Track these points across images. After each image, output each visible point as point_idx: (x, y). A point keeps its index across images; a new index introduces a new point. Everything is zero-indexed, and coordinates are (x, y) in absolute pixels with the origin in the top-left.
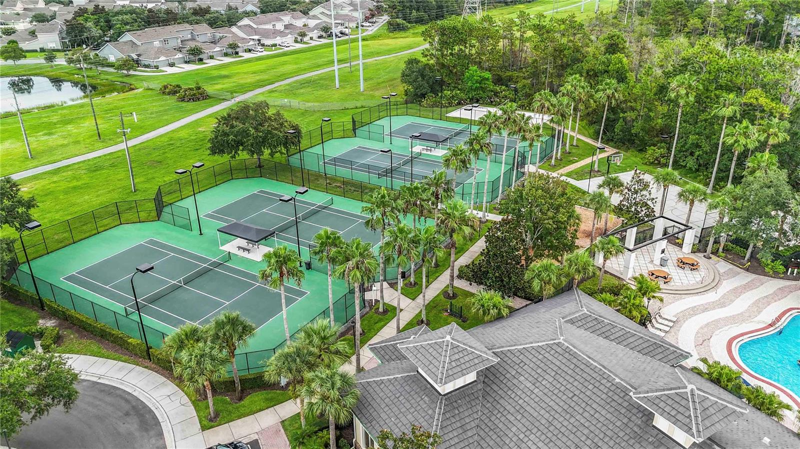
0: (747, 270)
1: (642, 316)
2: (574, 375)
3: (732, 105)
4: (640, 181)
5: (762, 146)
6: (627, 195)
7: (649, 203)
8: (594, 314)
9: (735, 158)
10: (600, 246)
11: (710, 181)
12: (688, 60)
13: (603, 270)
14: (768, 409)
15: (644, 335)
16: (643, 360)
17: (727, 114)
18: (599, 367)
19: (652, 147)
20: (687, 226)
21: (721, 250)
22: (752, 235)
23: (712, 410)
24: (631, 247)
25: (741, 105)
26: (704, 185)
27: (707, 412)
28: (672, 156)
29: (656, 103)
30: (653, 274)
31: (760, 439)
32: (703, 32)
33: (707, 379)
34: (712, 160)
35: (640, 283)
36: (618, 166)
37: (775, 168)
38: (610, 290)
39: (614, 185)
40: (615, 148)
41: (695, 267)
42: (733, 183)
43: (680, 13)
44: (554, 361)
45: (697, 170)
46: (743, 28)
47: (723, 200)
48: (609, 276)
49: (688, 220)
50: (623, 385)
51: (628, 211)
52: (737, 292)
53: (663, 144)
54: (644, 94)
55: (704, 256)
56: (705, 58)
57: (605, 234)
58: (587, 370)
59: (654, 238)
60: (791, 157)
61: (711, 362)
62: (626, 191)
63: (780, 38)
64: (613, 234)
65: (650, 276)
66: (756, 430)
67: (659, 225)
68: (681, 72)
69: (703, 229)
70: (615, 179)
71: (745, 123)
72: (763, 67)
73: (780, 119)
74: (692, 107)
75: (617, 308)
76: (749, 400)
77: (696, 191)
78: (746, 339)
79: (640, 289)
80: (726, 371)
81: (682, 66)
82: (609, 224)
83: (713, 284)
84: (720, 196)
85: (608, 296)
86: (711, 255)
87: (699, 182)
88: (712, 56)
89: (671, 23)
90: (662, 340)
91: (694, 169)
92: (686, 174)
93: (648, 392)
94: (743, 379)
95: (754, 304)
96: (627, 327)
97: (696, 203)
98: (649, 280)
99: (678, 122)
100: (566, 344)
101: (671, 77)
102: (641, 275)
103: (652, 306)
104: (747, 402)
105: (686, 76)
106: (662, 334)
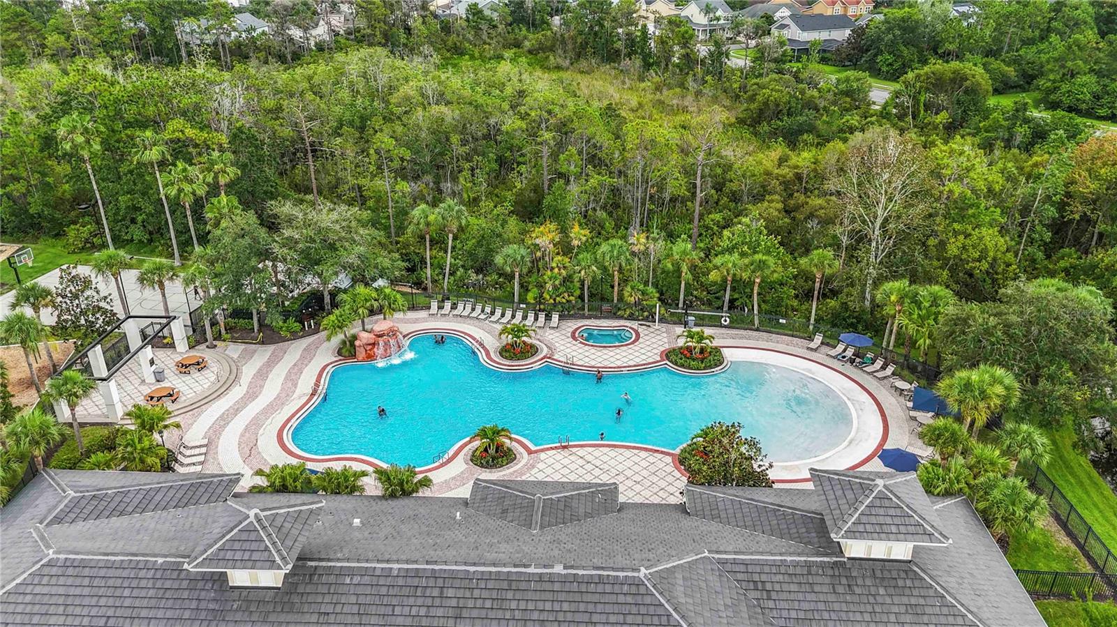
0: (263, 343)
1: (162, 459)
2: (95, 591)
3: (154, 145)
4: (74, 279)
5: (214, 190)
6: (64, 305)
7: (102, 304)
8: (88, 491)
9: (188, 213)
10: (54, 392)
11: (173, 250)
12: (67, 93)
13: (75, 425)
14: (347, 487)
15: (173, 481)
16: (185, 515)
17: (154, 158)
18: (126, 558)
19: (73, 227)
20: (169, 317)
21: (223, 331)
22: (249, 300)
23: (288, 525)
24: (105, 374)
25: (167, 143)
26: (167, 258)
27: (284, 530)
28: (107, 231)
29: (50, 163)
30: (152, 398)
31: (351, 524)
32: (75, 53)
33: (272, 493)
34: (163, 222)
35: (138, 417)
36: (31, 267)
37: (239, 211)
38: (100, 446)
39: (36, 297)
40: (13, 242)
41: (202, 365)
42: (200, 244)
43: (27, 28)
44: (54, 590)
45: (151, 241)
46: (127, 41)
47: (198, 268)
48: (90, 428)
49: (167, 309)
50: (171, 562)
51: (77, 327)
52: (262, 375)
53: (87, 219)
54: (23, 153)
55: (208, 347)
56: (90, 88)
57: (55, 371)
58: (111, 573)
59: (132, 351)
60: (252, 194)
61: (267, 471)
62: (59, 299)
63: (179, 50)
64: (68, 367)
65: (150, 402)
66: (343, 517)
67: (131, 330)
68: (65, 113)
69: (190, 314)
70: (33, 288)
71: (180, 165)
72: (172, 89)
73: (220, 151)
74: (103, 159)
75: (121, 467)
76: (325, 489)
77: (159, 268)
78: (294, 423)
79: (143, 426)
80: (288, 471)
81: (63, 103)
82: (55, 356)
83: (233, 377)
84: (192, 266)
85: (100, 456)
86: (214, 343)
87: (160, 255)
88: (97, 84)
89: (19, 43)
90: (200, 476)
91: (145, 241)
92: (139, 251)
93: (206, 551)
94: (309, 470)
95: (286, 379)
96: (145, 485)
97: (166, 283)
98: (149, 407)
99: (94, 183)
100: (62, 556)
101: (53, 122)
102: (134, 406)
103: (168, 439)
104: (324, 493)
105: (74, 116)
106: (199, 468)
